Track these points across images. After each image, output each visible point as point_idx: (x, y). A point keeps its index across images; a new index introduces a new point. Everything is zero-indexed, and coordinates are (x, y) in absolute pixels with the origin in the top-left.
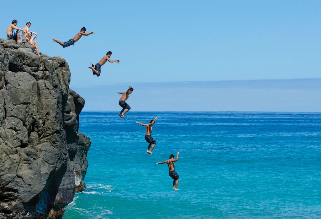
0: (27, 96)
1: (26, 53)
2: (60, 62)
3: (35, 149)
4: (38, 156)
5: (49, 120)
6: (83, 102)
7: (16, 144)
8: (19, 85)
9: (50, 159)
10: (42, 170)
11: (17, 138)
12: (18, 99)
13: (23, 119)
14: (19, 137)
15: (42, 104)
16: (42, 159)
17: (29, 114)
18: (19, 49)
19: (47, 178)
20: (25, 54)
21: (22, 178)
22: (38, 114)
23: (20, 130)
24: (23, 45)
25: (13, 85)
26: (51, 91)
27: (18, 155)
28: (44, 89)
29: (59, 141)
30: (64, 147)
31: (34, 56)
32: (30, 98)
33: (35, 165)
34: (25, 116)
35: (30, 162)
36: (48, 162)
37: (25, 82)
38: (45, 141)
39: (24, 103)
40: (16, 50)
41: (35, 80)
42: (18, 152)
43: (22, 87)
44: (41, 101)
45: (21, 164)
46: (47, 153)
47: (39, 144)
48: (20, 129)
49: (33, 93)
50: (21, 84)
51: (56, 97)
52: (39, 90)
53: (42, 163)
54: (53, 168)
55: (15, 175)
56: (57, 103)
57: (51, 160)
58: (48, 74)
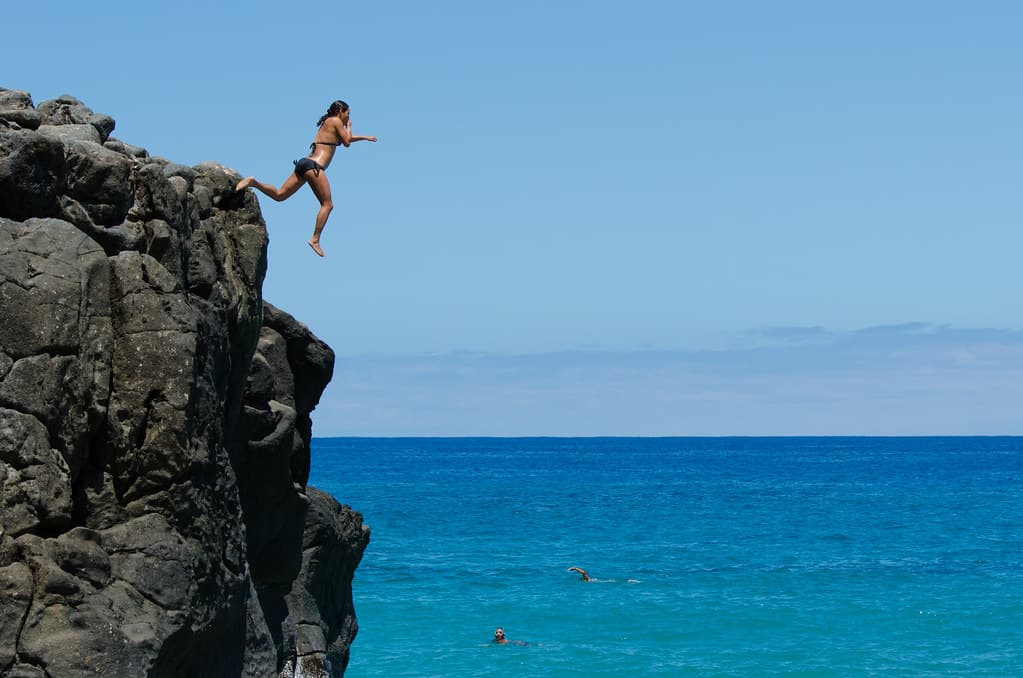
0: (65, 318)
1: (70, 145)
2: (221, 187)
3: (99, 541)
4: (114, 572)
5: (159, 420)
6: (325, 361)
7: (17, 523)
8: (32, 272)
9: (164, 586)
10: (126, 630)
11: (22, 497)
12: (26, 332)
13: (50, 417)
14: (33, 492)
15: (131, 354)
16: (132, 584)
17: (76, 394)
18: (41, 127)
19: (150, 666)
20: (66, 149)
21: (44, 665)
22: (115, 398)
23: (35, 462)
24: (60, 111)
25: (7, 272)
26: (170, 298)
27: (26, 568)
28: (139, 291)
29: (205, 509)
30: (230, 537)
31: (102, 155)
32: (80, 328)
33: (101, 611)
34: (57, 403)
35: (76, 597)
36: (156, 597)
37: (57, 262)
38: (146, 508)
39: (53, 350)
40: (28, 131)
41: (99, 254)
42: (26, 553)
43: (44, 283)
44: (128, 340)
45: (38, 605)
46: (150, 560)
47: (119, 521)
48: (37, 457)
49: (91, 309)
50: (38, 270)
51: (193, 324)
52: (117, 293)
53: (131, 602)
54: (176, 623)
55: (11, 652)
56: (193, 349)
57: (167, 591)
58: (165, 234)
